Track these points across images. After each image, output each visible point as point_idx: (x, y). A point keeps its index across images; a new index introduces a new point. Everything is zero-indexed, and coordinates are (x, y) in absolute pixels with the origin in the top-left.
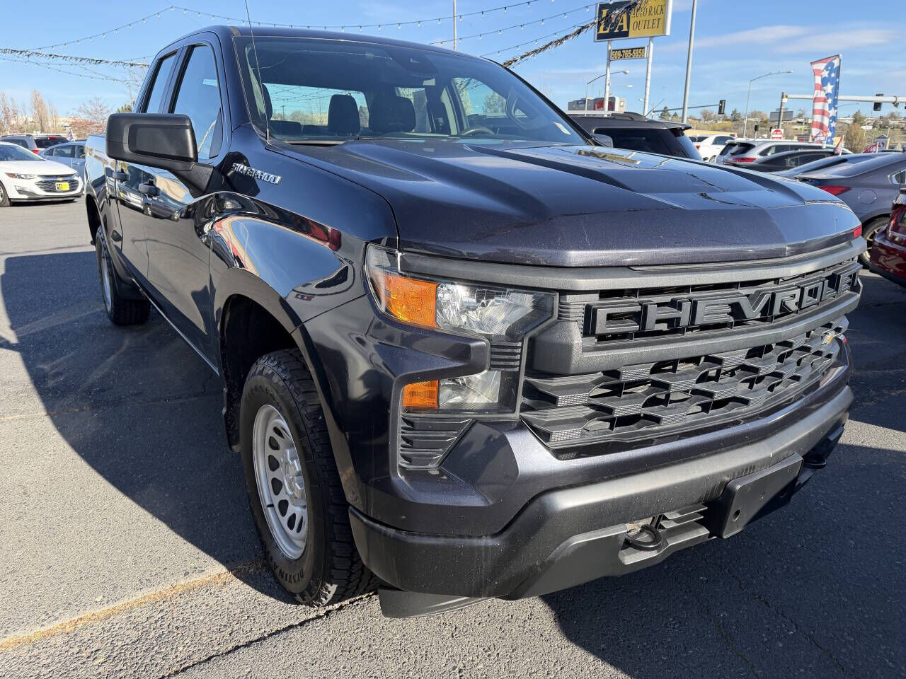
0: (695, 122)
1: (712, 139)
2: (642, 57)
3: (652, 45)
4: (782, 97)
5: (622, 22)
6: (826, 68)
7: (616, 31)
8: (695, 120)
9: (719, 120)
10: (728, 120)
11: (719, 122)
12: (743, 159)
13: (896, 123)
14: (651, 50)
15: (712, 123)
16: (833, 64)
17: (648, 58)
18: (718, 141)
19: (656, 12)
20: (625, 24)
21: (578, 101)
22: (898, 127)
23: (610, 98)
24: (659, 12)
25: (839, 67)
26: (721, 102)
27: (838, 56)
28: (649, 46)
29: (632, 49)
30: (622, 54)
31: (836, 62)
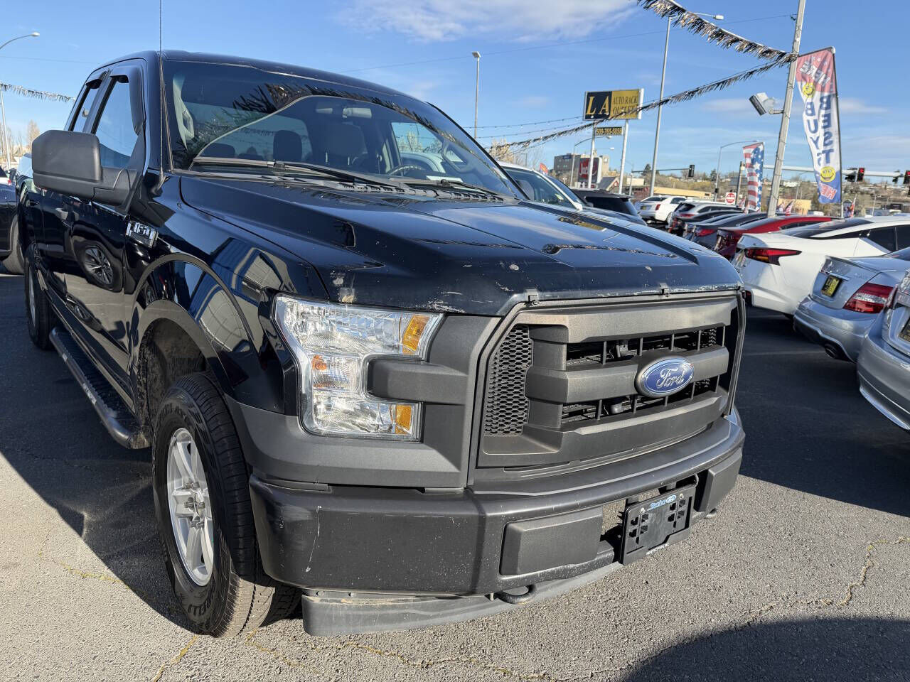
0: (675, 180)
1: (670, 199)
2: (620, 134)
3: (627, 125)
4: (741, 166)
5: (605, 107)
6: (754, 152)
7: (601, 113)
8: (676, 178)
9: (699, 179)
10: (707, 179)
11: (698, 181)
12: (686, 215)
13: (867, 189)
14: (627, 131)
15: (692, 182)
16: (759, 149)
17: (624, 135)
18: (674, 201)
19: (631, 101)
20: (607, 110)
21: (564, 156)
22: (867, 193)
23: (594, 159)
24: (633, 101)
25: (763, 152)
26: (691, 166)
27: (762, 143)
28: (625, 126)
29: (612, 128)
30: (605, 131)
31: (761, 148)
